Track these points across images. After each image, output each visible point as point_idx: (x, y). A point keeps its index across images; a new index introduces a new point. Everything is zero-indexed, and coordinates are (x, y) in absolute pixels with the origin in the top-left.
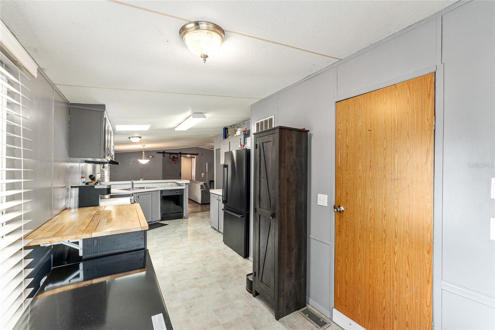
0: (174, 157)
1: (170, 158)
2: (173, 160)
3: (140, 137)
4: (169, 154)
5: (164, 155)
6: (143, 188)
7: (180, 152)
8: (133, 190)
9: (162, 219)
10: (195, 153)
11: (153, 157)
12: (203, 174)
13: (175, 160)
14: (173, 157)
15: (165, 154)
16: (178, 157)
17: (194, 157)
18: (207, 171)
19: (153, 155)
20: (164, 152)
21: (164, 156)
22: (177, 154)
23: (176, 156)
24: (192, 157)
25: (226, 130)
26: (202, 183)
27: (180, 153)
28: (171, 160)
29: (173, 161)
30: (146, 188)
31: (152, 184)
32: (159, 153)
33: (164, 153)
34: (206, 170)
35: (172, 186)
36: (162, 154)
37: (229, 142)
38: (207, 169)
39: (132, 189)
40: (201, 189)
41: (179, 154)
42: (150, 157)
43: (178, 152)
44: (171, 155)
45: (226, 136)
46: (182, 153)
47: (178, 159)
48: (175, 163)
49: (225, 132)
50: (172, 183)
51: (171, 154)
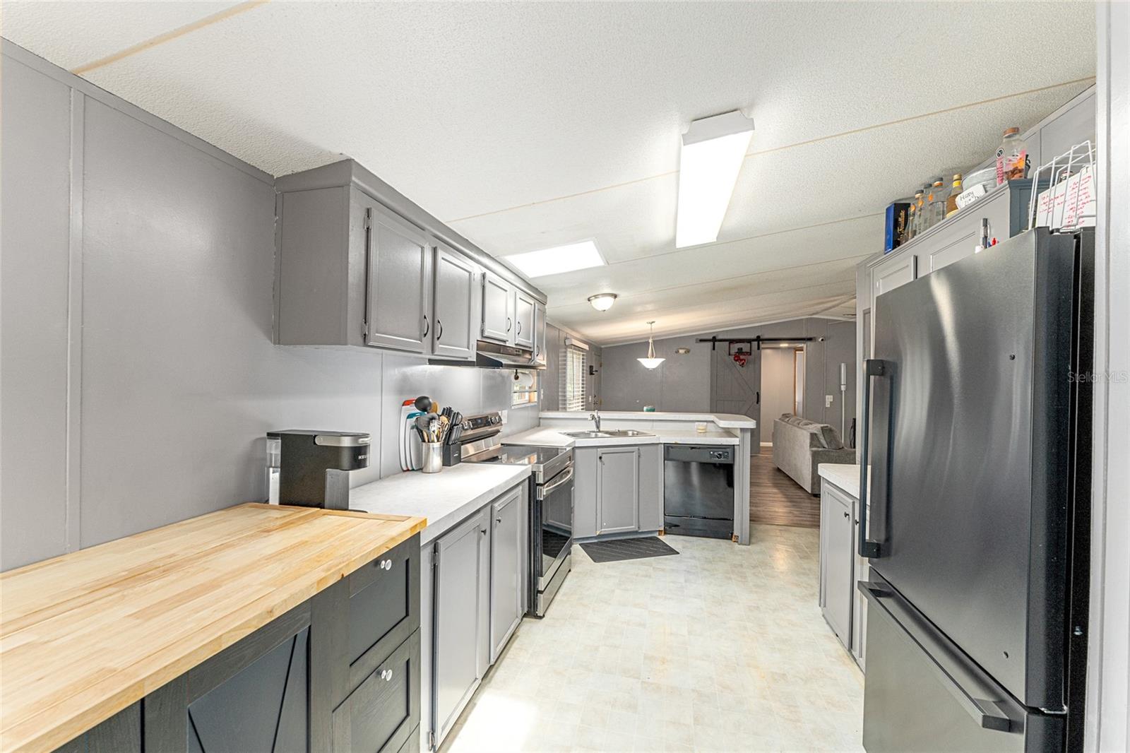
0: (742, 349)
1: (730, 354)
2: (737, 358)
3: (615, 296)
4: (727, 343)
5: (714, 345)
6: (624, 434)
7: (758, 337)
8: (596, 437)
9: (670, 528)
10: (804, 336)
11: (688, 351)
12: (829, 398)
13: (742, 357)
14: (738, 349)
15: (716, 343)
16: (753, 349)
17: (801, 349)
18: (843, 388)
19: (687, 347)
20: (714, 337)
21: (714, 349)
22: (749, 341)
23: (745, 347)
24: (796, 349)
25: (902, 214)
26: (816, 428)
27: (758, 339)
28: (732, 357)
29: (736, 361)
30: (630, 433)
31: (651, 423)
32: (702, 341)
33: (714, 340)
34: (840, 385)
35: (705, 432)
36: (710, 344)
37: (916, 258)
38: (843, 381)
39: (593, 435)
40: (812, 445)
41: (754, 340)
42: (681, 351)
43: (754, 336)
44: (732, 346)
45: (895, 240)
46: (761, 337)
47: (750, 354)
48: (742, 365)
49: (896, 224)
50: (705, 423)
51: (732, 341)
